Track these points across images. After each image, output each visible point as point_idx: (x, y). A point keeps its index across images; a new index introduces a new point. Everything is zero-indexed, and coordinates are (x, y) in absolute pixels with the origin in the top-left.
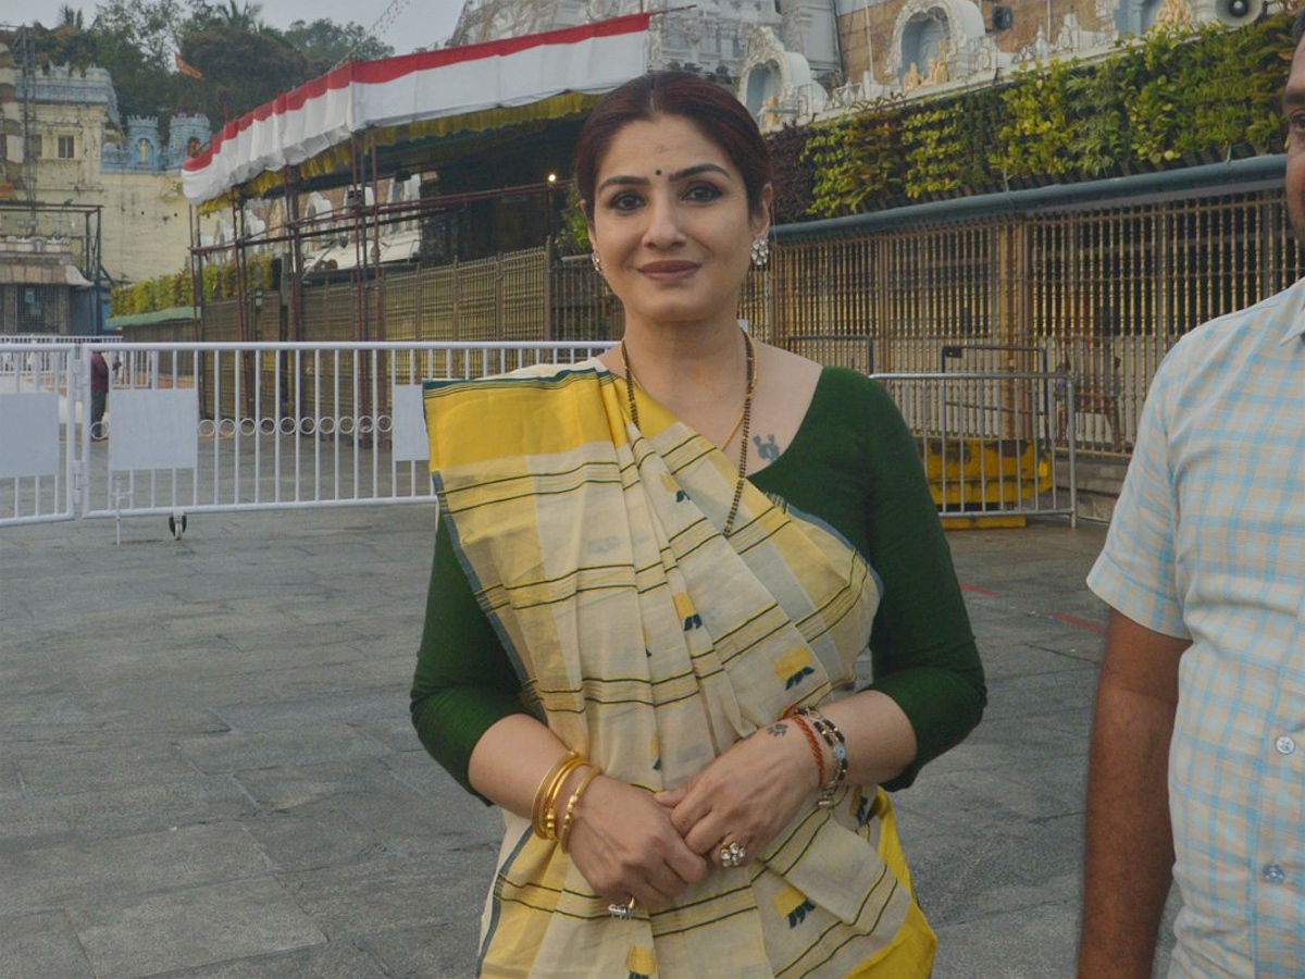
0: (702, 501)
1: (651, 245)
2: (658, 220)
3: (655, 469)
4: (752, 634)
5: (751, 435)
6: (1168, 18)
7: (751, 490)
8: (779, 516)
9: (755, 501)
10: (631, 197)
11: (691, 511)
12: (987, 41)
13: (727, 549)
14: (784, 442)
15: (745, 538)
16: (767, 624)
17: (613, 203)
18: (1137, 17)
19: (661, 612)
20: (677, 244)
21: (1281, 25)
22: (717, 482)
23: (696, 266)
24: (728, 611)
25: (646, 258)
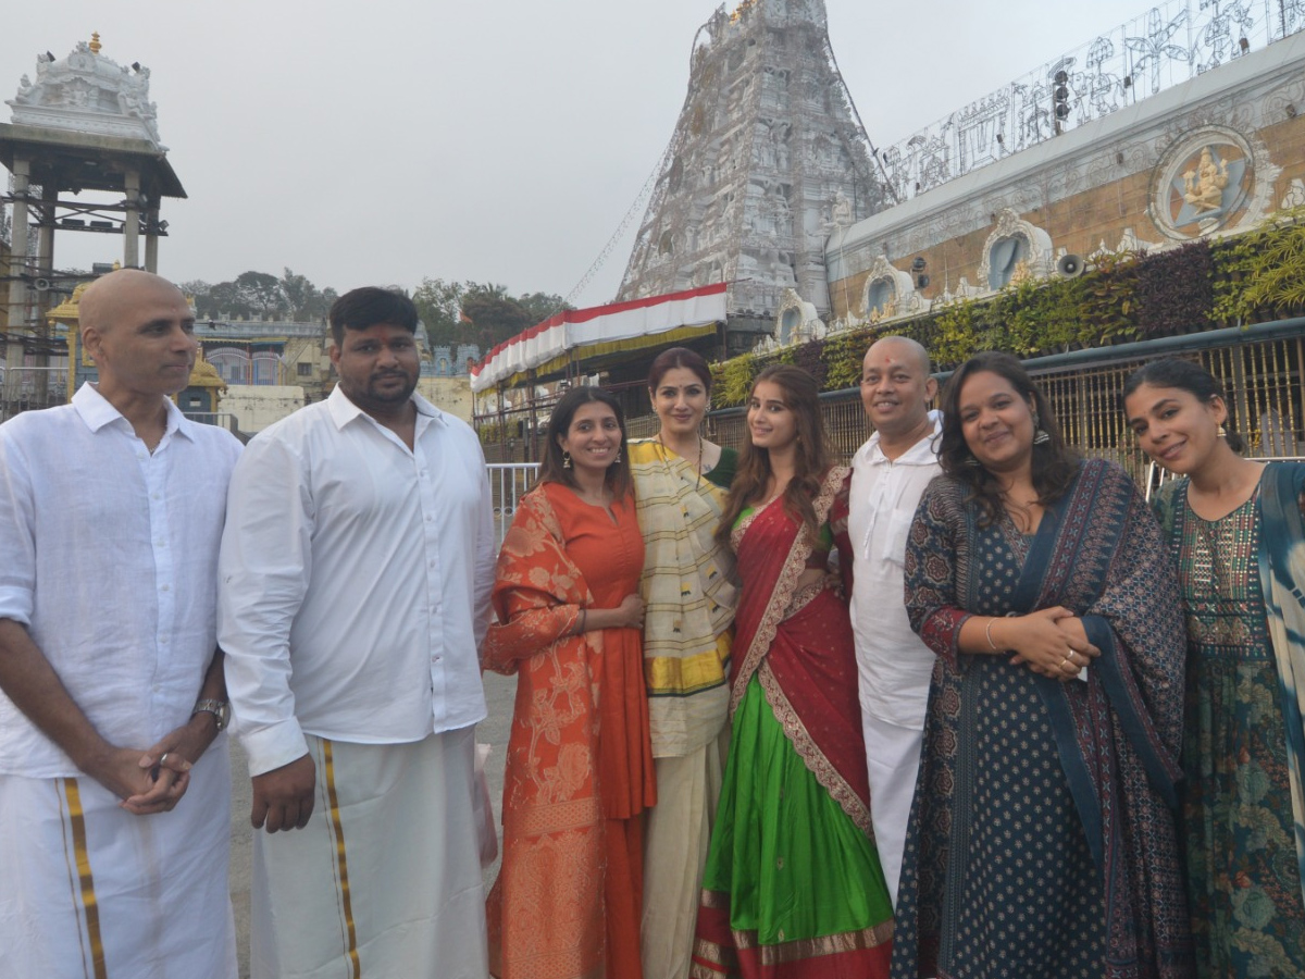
0: (689, 481)
1: (677, 409)
2: (680, 401)
3: (674, 470)
4: (704, 520)
5: (703, 462)
6: (1018, 278)
7: (703, 479)
8: (712, 486)
9: (704, 482)
10: (670, 393)
11: (685, 483)
12: (917, 293)
13: (697, 495)
14: (713, 466)
15: (702, 492)
16: (709, 517)
17: (665, 393)
18: (1000, 278)
19: (678, 510)
20: (686, 410)
21: (1095, 276)
22: (694, 477)
23: (690, 416)
24: (697, 512)
25: (675, 413)
